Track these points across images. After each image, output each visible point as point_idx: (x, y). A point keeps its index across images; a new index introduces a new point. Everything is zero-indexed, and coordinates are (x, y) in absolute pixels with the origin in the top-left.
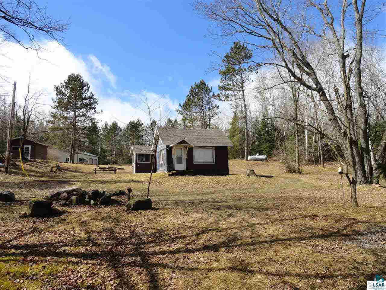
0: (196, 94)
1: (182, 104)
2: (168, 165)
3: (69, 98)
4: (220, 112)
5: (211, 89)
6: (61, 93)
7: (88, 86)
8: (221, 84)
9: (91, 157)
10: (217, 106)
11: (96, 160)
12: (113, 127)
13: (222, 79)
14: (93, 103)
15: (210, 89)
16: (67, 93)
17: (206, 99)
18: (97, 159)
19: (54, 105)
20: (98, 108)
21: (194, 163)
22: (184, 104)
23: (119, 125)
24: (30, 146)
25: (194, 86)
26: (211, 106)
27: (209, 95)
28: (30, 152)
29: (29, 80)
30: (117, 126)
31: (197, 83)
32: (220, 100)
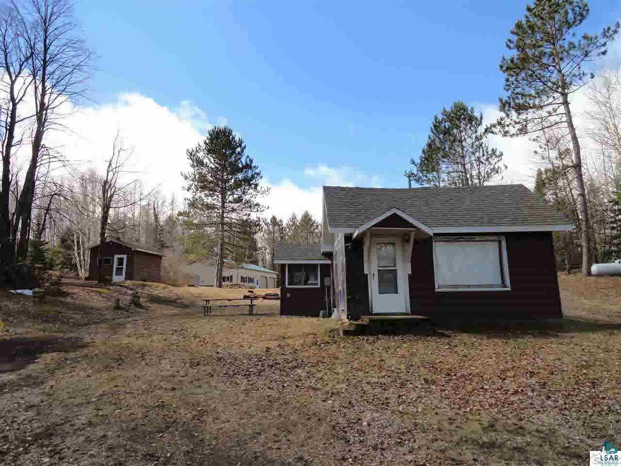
0: (447, 132)
1: (418, 161)
2: (349, 297)
3: (214, 171)
4: (506, 167)
5: (481, 118)
6: (200, 163)
7: (243, 145)
8: (505, 95)
9: (263, 274)
10: (498, 153)
11: (274, 278)
12: (304, 222)
13: (507, 80)
14: (253, 177)
15: (479, 118)
16: (210, 161)
17: (469, 141)
18: (275, 276)
19: (187, 183)
20: (263, 183)
21: (436, 290)
22: (421, 160)
23: (313, 219)
24: (125, 257)
25: (440, 117)
26: (483, 155)
27: (476, 132)
28: (124, 267)
29: (117, 133)
30: (310, 220)
31: (448, 109)
32: (506, 134)
